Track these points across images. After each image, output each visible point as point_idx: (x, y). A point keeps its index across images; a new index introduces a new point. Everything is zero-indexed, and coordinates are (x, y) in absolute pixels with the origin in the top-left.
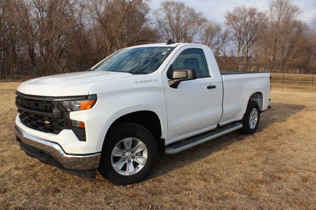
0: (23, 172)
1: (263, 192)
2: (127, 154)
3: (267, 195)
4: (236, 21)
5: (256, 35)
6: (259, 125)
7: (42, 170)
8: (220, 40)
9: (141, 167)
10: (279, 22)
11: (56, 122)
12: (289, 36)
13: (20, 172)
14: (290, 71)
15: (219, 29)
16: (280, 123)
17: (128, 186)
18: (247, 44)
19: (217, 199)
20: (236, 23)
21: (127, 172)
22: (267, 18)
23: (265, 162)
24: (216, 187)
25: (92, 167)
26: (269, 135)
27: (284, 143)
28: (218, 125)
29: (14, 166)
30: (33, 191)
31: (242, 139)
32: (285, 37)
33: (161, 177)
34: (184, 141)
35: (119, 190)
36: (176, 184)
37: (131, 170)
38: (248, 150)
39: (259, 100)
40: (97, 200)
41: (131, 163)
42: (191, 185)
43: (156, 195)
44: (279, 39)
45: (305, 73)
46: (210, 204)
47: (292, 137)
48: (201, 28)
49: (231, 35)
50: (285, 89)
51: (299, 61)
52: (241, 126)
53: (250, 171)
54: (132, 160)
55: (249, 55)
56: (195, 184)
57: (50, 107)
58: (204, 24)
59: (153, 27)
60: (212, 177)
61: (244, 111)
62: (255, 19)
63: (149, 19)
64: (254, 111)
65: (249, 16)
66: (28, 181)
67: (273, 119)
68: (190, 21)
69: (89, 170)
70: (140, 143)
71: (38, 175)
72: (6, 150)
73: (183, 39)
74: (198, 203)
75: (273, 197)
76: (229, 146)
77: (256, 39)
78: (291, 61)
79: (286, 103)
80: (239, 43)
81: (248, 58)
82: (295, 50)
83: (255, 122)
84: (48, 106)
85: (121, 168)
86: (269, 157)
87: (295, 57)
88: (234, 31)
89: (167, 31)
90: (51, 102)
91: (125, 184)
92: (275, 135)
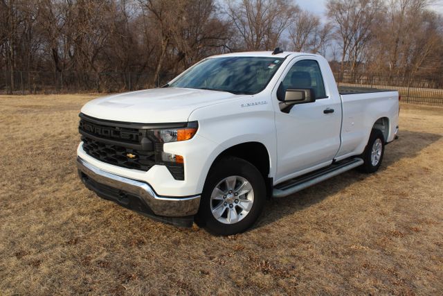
0: (91, 218)
1: (399, 246)
2: (229, 197)
3: (405, 250)
4: (342, 11)
5: (369, 31)
6: (383, 161)
7: (114, 216)
8: (318, 37)
9: (245, 213)
10: (403, 12)
11: (145, 155)
12: (415, 34)
13: (87, 219)
14: (415, 84)
15: (316, 23)
16: (409, 159)
17: (230, 237)
18: (356, 44)
19: (344, 254)
20: (341, 14)
21: (228, 219)
22: (386, 8)
23: (397, 210)
24: (339, 239)
25: (187, 213)
26: (396, 174)
27: (418, 186)
28: (334, 160)
29: (76, 211)
30: (112, 242)
31: (362, 179)
32: (410, 35)
33: (268, 226)
34: (293, 181)
35: (220, 242)
36: (288, 235)
37: (233, 217)
38: (372, 193)
39: (384, 127)
40: (196, 254)
41: (234, 208)
42: (308, 237)
43: (267, 247)
44: (401, 38)
45: (437, 88)
46: (336, 260)
47: (427, 178)
48: (292, 21)
49: (333, 31)
50: (410, 110)
51: (429, 70)
52: (361, 162)
53: (379, 221)
54: (234, 205)
55: (358, 60)
56: (312, 235)
57: (137, 136)
58: (296, 14)
59: (225, 18)
60: (332, 228)
61: (365, 143)
62: (368, 8)
63: (218, 7)
64: (378, 143)
65: (360, 5)
66: (101, 230)
67: (399, 153)
68: (275, 11)
69: (184, 217)
70: (246, 183)
71: (110, 223)
72: (57, 190)
73: (265, 36)
74: (321, 258)
75: (411, 253)
76: (346, 189)
77: (369, 38)
78: (418, 69)
79: (415, 131)
80: (345, 43)
81: (357, 64)
82: (424, 54)
83: (378, 157)
84: (134, 134)
85: (221, 214)
86: (401, 203)
87: (423, 64)
88: (339, 25)
89: (243, 23)
90: (137, 130)
91: (226, 235)
92: (404, 174)
